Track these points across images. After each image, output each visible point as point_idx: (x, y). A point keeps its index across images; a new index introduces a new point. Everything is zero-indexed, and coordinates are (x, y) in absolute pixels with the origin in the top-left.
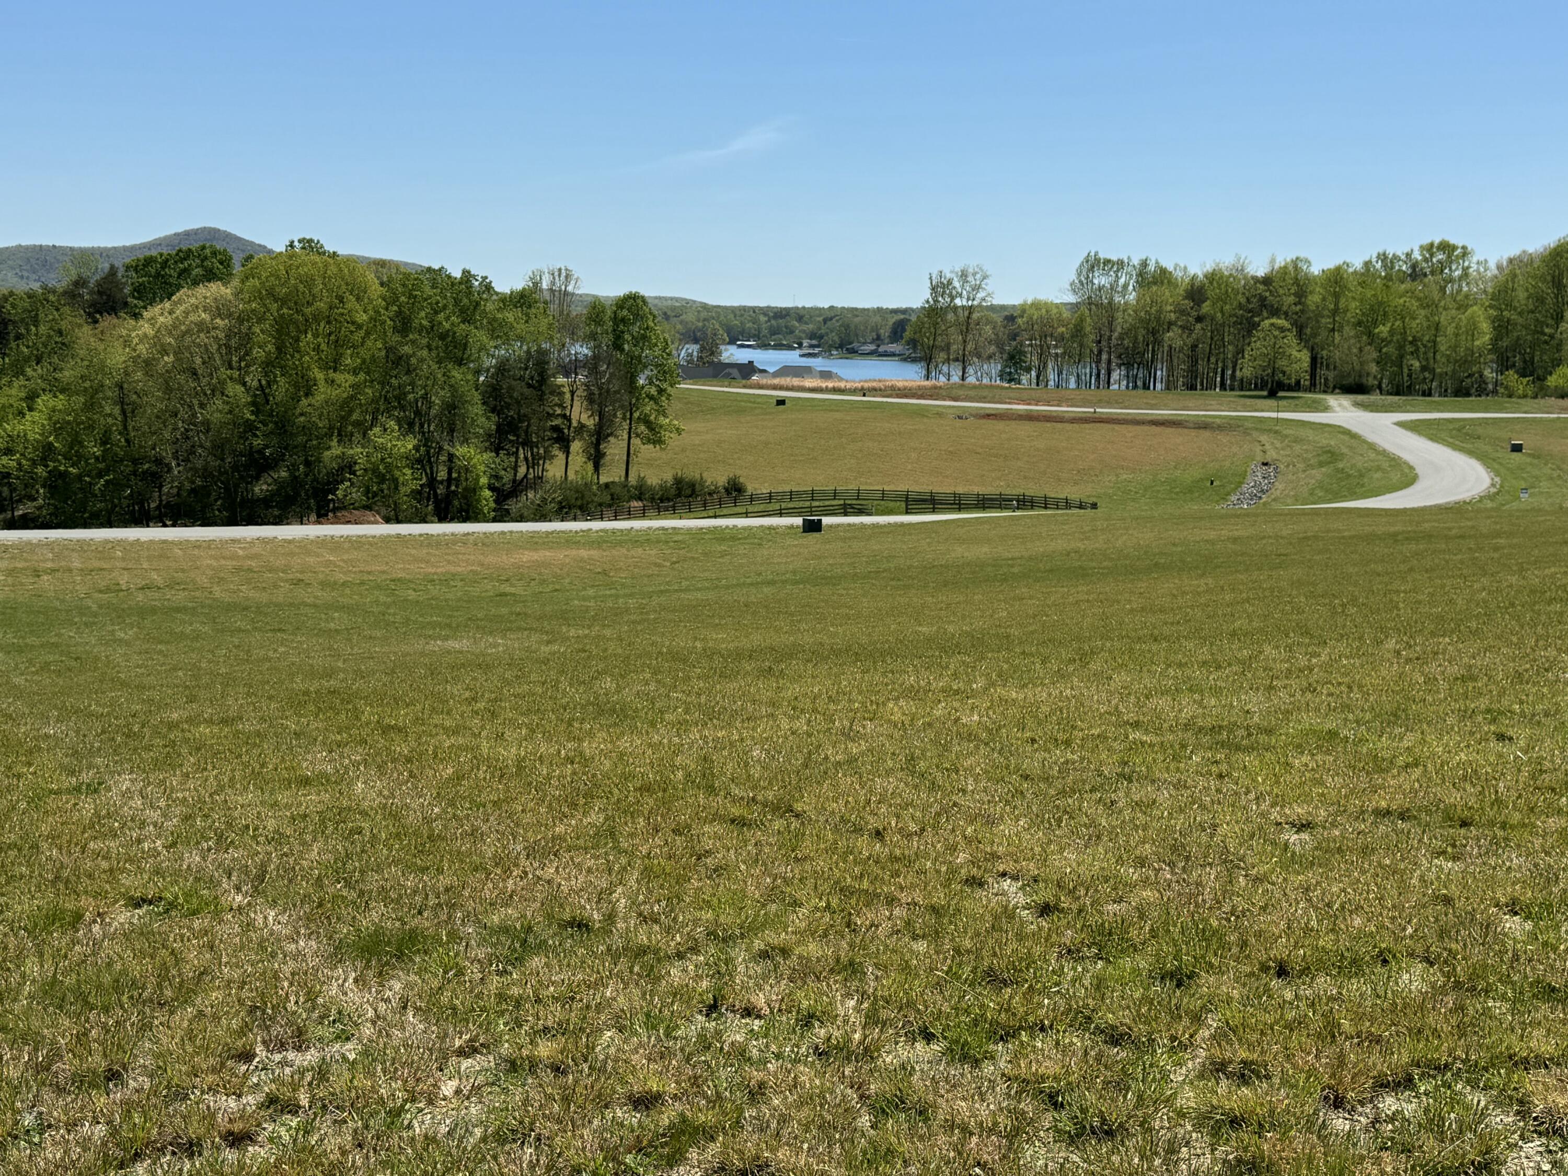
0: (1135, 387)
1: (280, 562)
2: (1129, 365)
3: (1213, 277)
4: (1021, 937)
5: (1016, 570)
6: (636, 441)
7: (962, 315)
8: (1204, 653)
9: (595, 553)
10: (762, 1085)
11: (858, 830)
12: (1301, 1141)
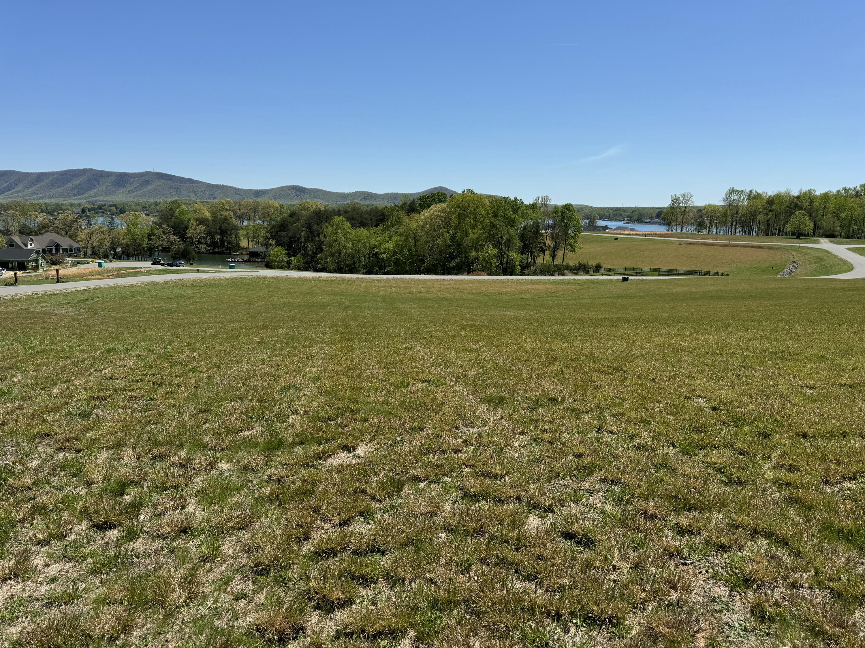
0: (745, 234)
1: (457, 286)
2: (743, 227)
3: (778, 196)
4: (706, 417)
5: (698, 296)
6: (566, 251)
7: (682, 209)
8: (771, 326)
9: (552, 286)
10: (617, 455)
11: (646, 378)
12: (812, 493)
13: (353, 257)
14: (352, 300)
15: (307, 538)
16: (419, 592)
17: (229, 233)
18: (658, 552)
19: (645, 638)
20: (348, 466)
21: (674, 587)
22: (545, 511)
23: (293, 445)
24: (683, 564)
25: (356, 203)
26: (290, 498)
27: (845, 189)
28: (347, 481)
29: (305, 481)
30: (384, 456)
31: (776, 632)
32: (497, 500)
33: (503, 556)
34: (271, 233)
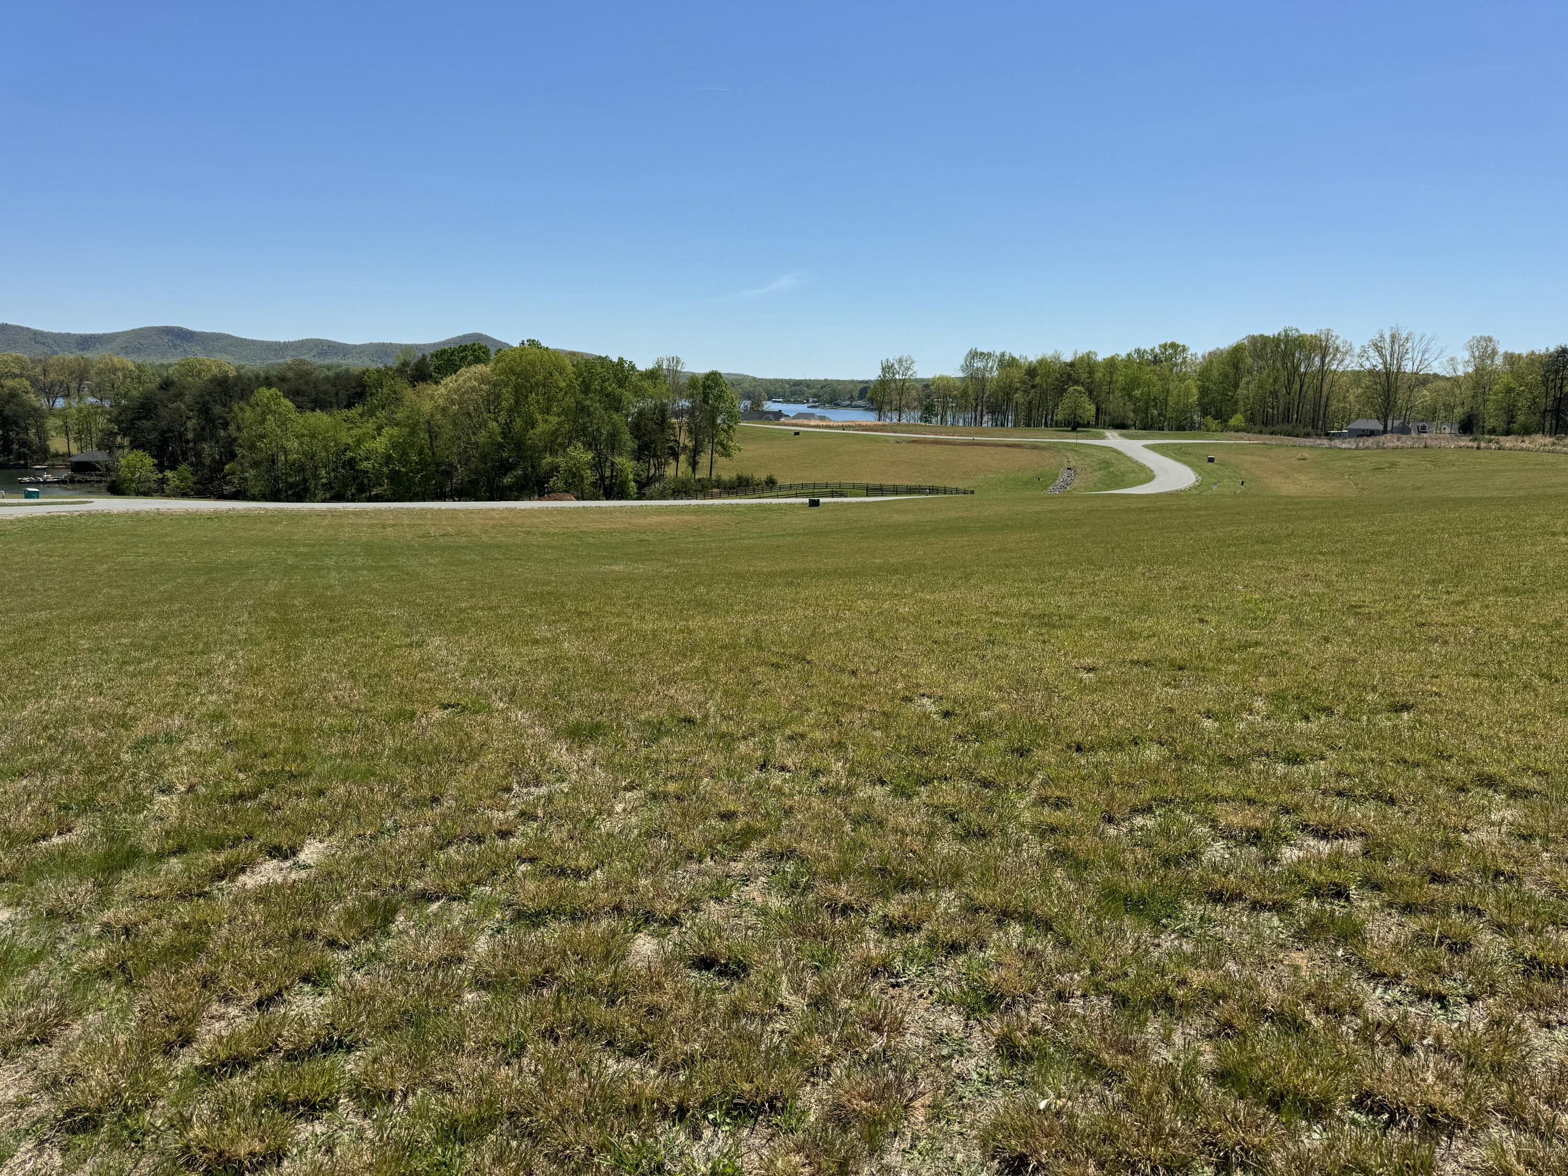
0: (997, 425)
1: (519, 521)
2: (993, 413)
3: (1042, 362)
4: (933, 729)
5: (928, 528)
6: (716, 455)
7: (899, 384)
8: (1034, 574)
9: (693, 518)
10: (791, 808)
11: (842, 670)
12: (1090, 841)
13: (302, 469)
14: (302, 553)
15: (186, 1040)
16: (422, 1113)
17: (22, 424)
18: (853, 970)
19: (830, 1125)
20: (279, 888)
21: (878, 1029)
22: (665, 924)
23: (161, 856)
24: (893, 986)
25: (303, 362)
26: (150, 966)
27: (1138, 351)
28: (276, 918)
29: (186, 926)
30: (358, 860)
31: (1033, 1078)
32: (576, 916)
33: (585, 1019)
34: (116, 421)
